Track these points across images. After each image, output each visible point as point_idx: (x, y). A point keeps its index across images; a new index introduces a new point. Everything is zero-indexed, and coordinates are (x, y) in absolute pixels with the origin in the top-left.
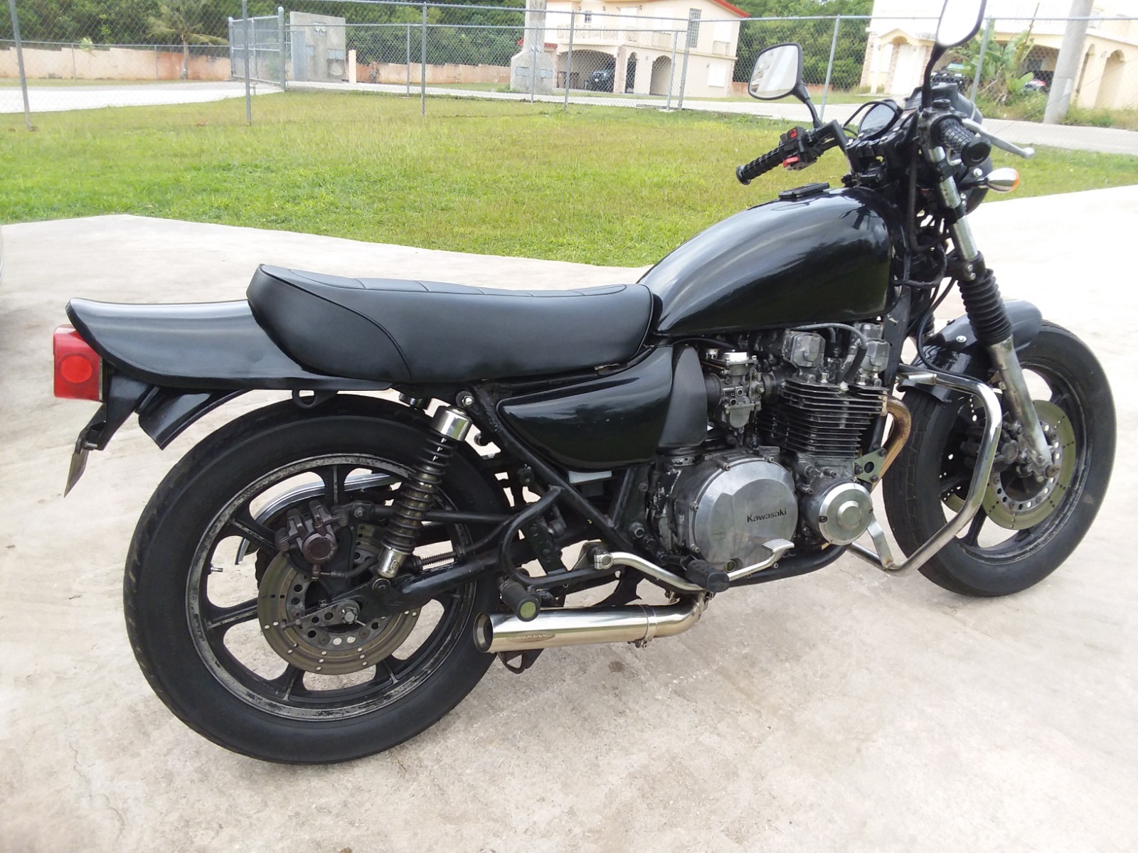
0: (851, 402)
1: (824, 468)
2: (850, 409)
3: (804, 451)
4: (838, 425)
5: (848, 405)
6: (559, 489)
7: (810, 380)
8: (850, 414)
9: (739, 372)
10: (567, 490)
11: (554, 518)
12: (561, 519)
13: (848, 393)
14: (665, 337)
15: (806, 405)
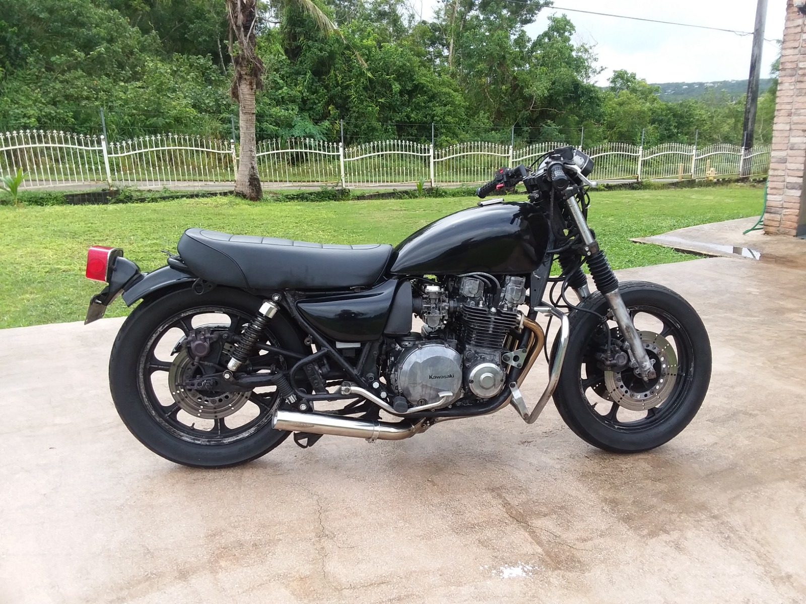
0: (496, 319)
1: (480, 355)
2: (495, 322)
3: (469, 344)
4: (488, 331)
5: (493, 320)
6: (326, 350)
7: (472, 304)
8: (495, 325)
9: (434, 297)
10: (330, 351)
11: (324, 365)
12: (327, 366)
13: (495, 314)
14: (395, 275)
15: (468, 318)
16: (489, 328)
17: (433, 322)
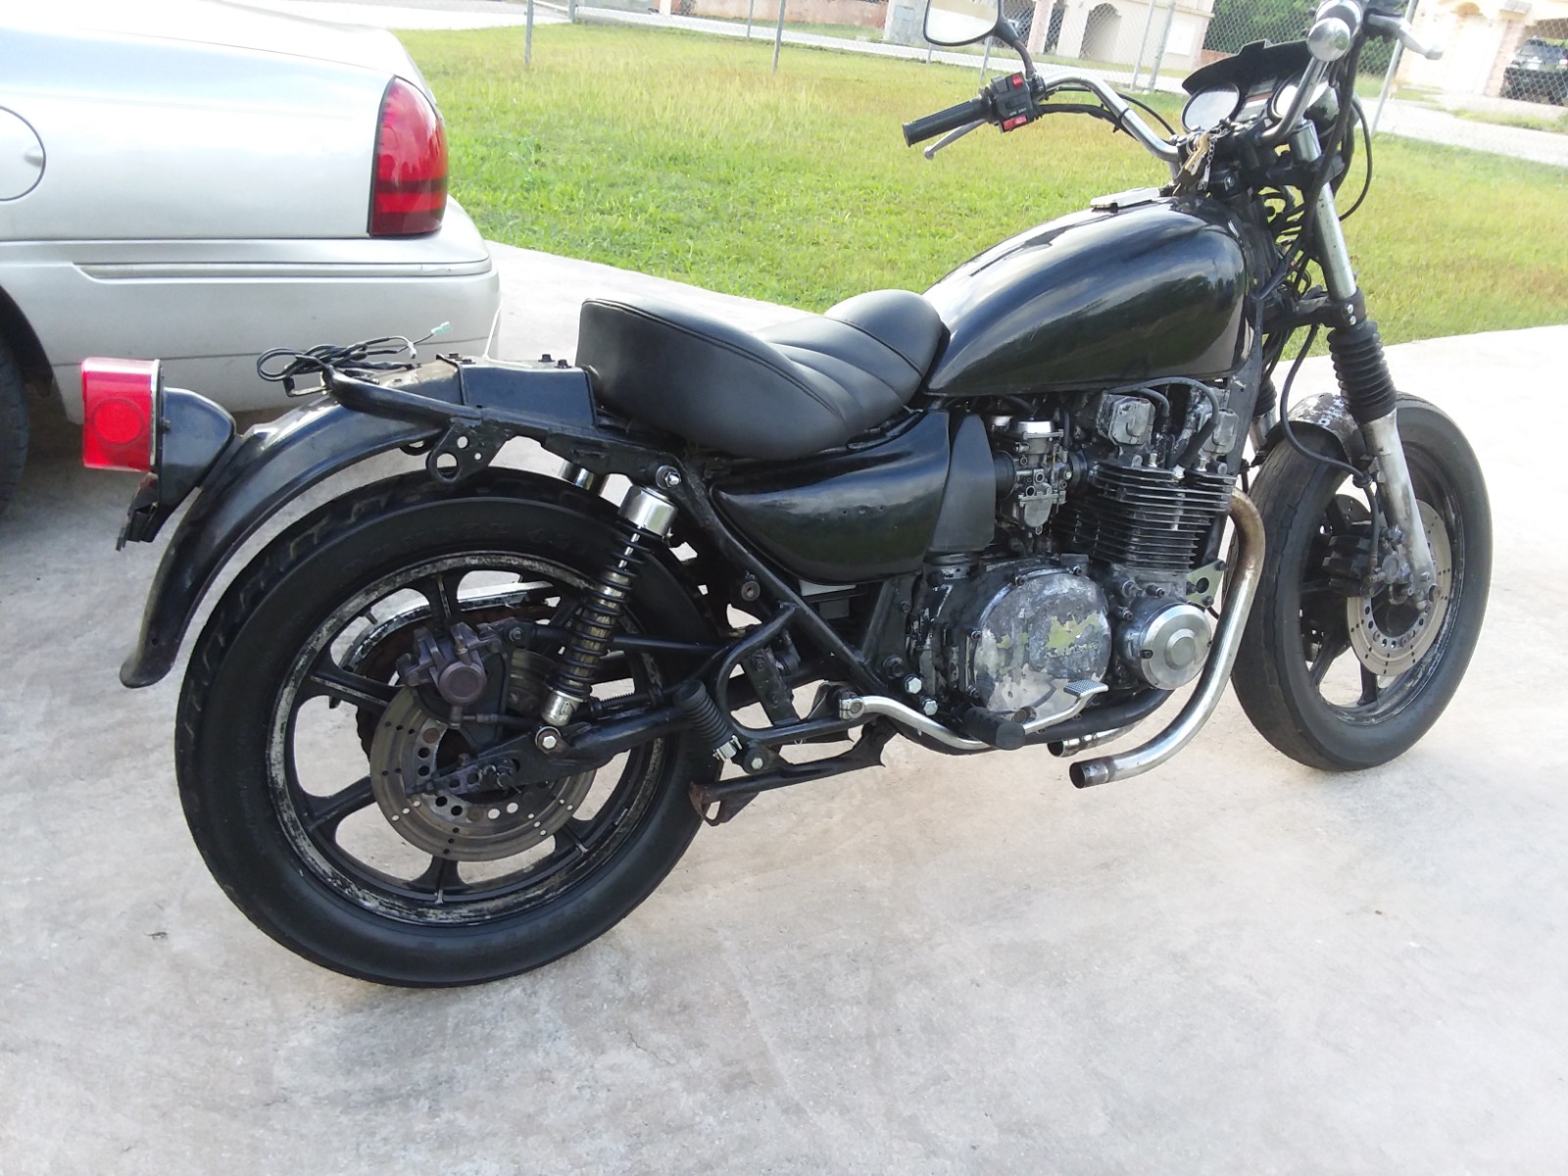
0: (1188, 495)
1: (1146, 585)
2: (1186, 503)
3: (1122, 561)
4: (1169, 526)
5: (1182, 498)
6: (790, 607)
7: (1136, 463)
8: (1186, 511)
9: (1040, 449)
10: (802, 610)
11: (785, 649)
12: (794, 650)
13: (1183, 483)
14: (938, 398)
15: (1128, 498)
16: (1171, 518)
17: (1036, 510)
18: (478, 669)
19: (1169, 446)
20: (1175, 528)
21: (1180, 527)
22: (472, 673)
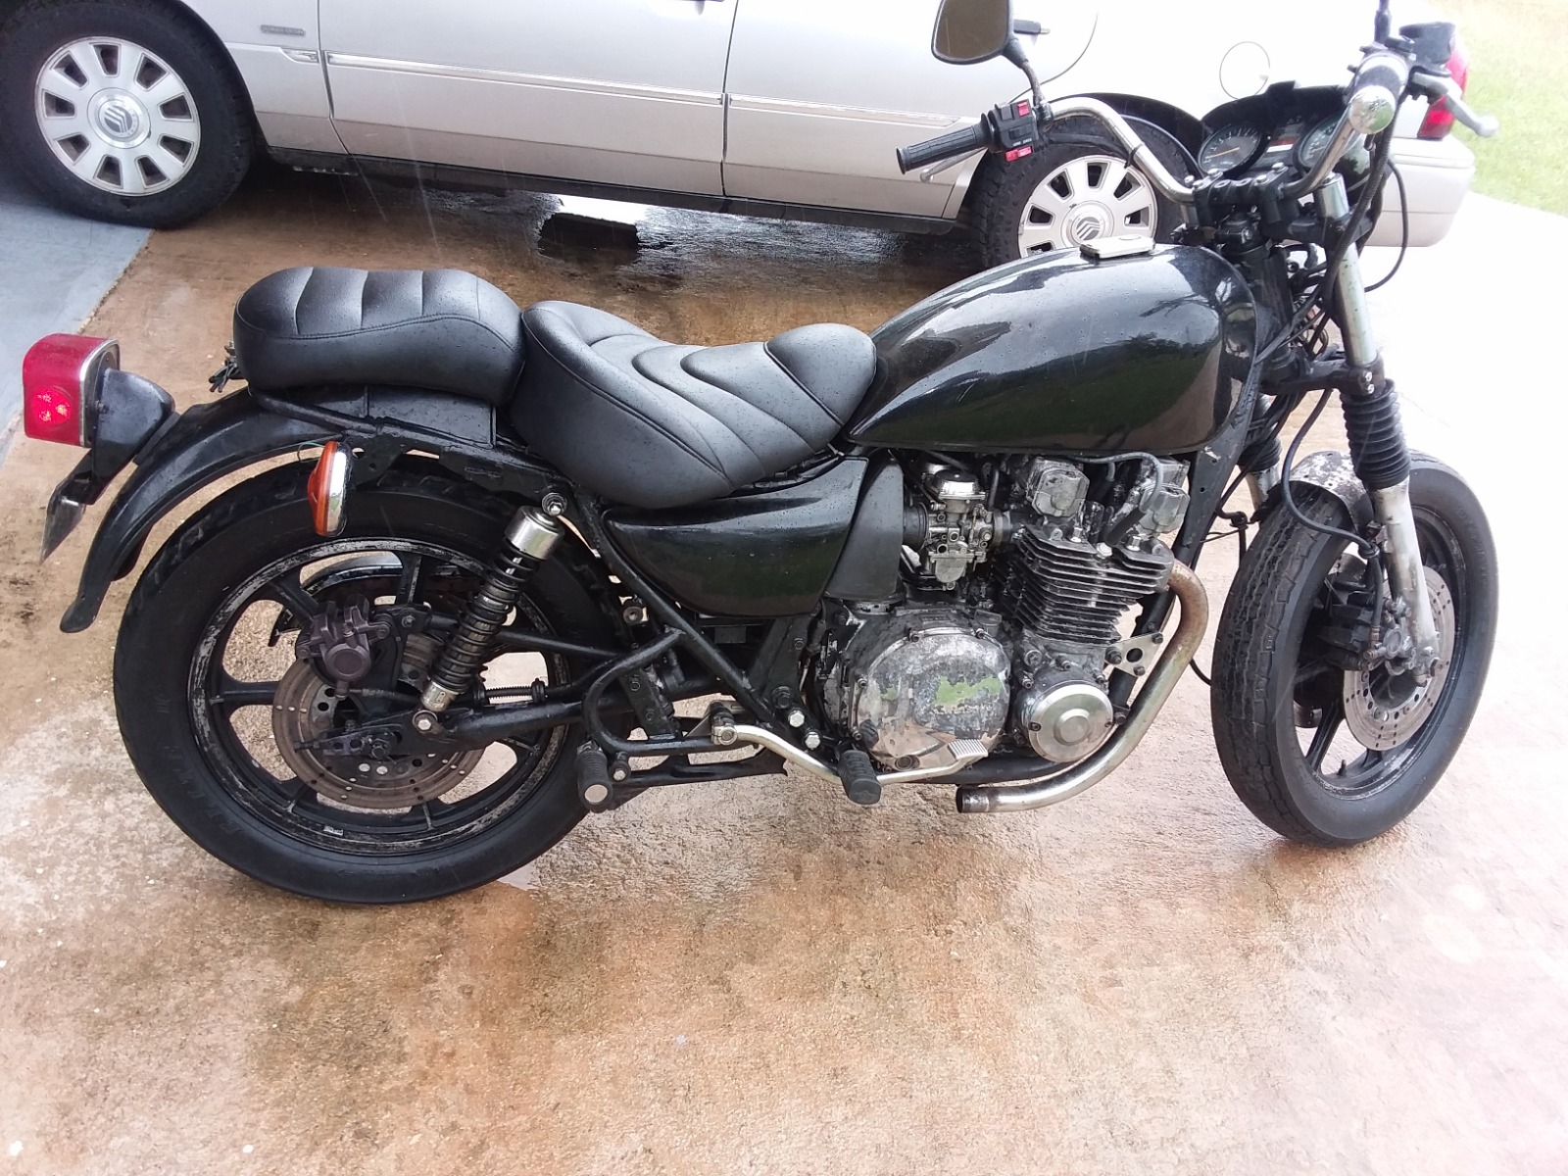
0: (1110, 575)
2: (1106, 583)
4: (1086, 602)
5: (1104, 577)
6: (677, 633)
7: (1056, 539)
8: (1104, 590)
10: (690, 637)
11: (670, 669)
12: (678, 671)
13: (1108, 561)
14: (859, 445)
15: (1041, 570)
16: (1089, 595)
17: (949, 569)
18: (362, 651)
19: (1106, 517)
20: (1093, 605)
21: (1098, 604)
22: (357, 655)
